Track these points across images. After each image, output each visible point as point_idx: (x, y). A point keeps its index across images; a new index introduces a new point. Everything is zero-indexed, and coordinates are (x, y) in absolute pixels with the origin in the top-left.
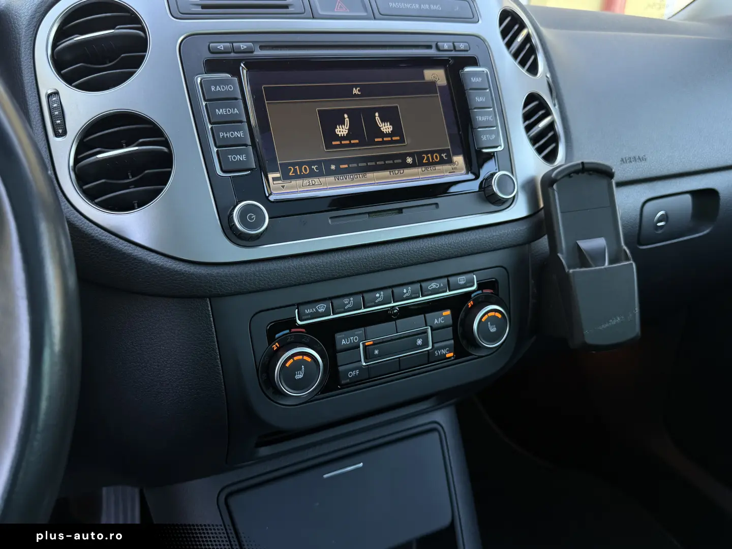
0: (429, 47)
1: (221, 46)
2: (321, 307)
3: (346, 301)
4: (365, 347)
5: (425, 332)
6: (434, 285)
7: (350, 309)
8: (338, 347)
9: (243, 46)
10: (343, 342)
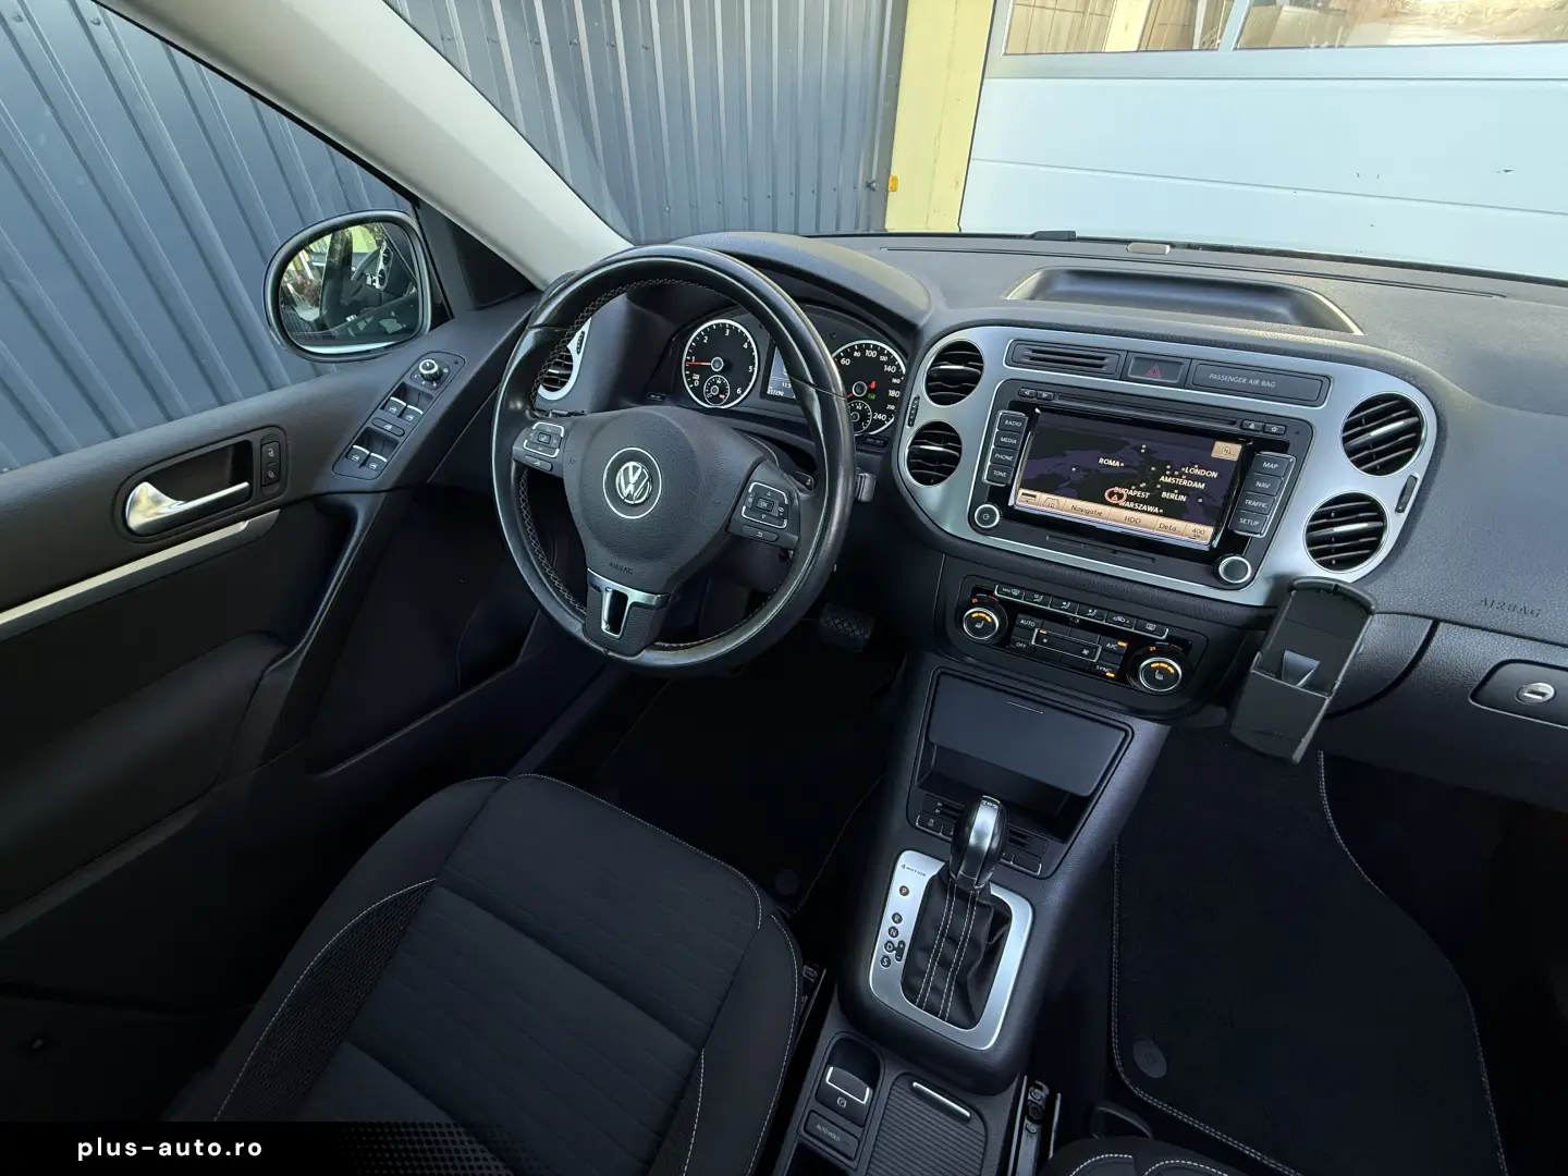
0: (1233, 423)
1: (1027, 393)
2: (1016, 592)
3: (1036, 596)
4: (1039, 633)
5: (1097, 648)
6: (1120, 619)
7: (1037, 601)
8: (1017, 623)
9: (1045, 395)
10: (1022, 621)
